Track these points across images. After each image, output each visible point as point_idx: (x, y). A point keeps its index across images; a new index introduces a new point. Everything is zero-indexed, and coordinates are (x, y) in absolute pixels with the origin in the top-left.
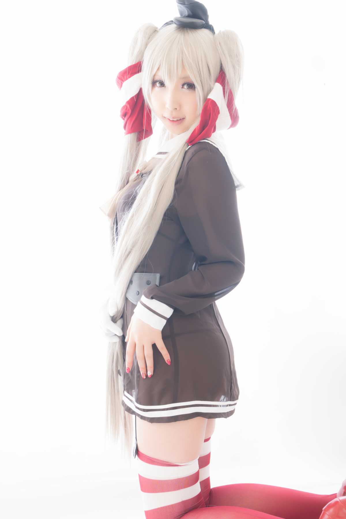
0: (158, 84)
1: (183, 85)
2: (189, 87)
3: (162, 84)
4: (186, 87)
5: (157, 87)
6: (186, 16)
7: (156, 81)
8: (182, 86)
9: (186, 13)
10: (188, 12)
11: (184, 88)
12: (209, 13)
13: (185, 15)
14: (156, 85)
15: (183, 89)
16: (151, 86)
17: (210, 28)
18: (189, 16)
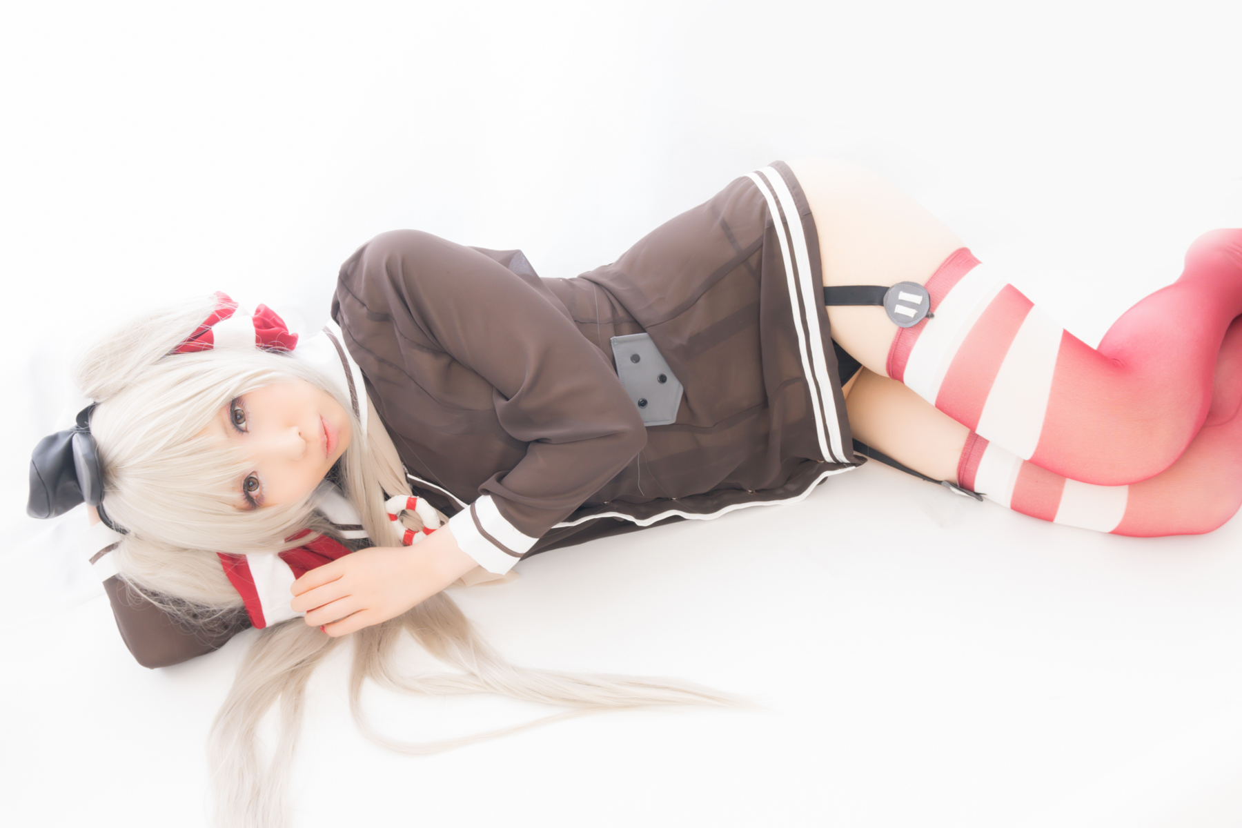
0: (254, 493)
1: (243, 431)
2: (242, 417)
3: (250, 483)
4: (243, 425)
5: (260, 493)
6: (75, 484)
7: (249, 498)
8: (245, 433)
11: (246, 428)
12: (52, 433)
13: (75, 486)
14: (256, 496)
15: (248, 429)
17: (84, 417)
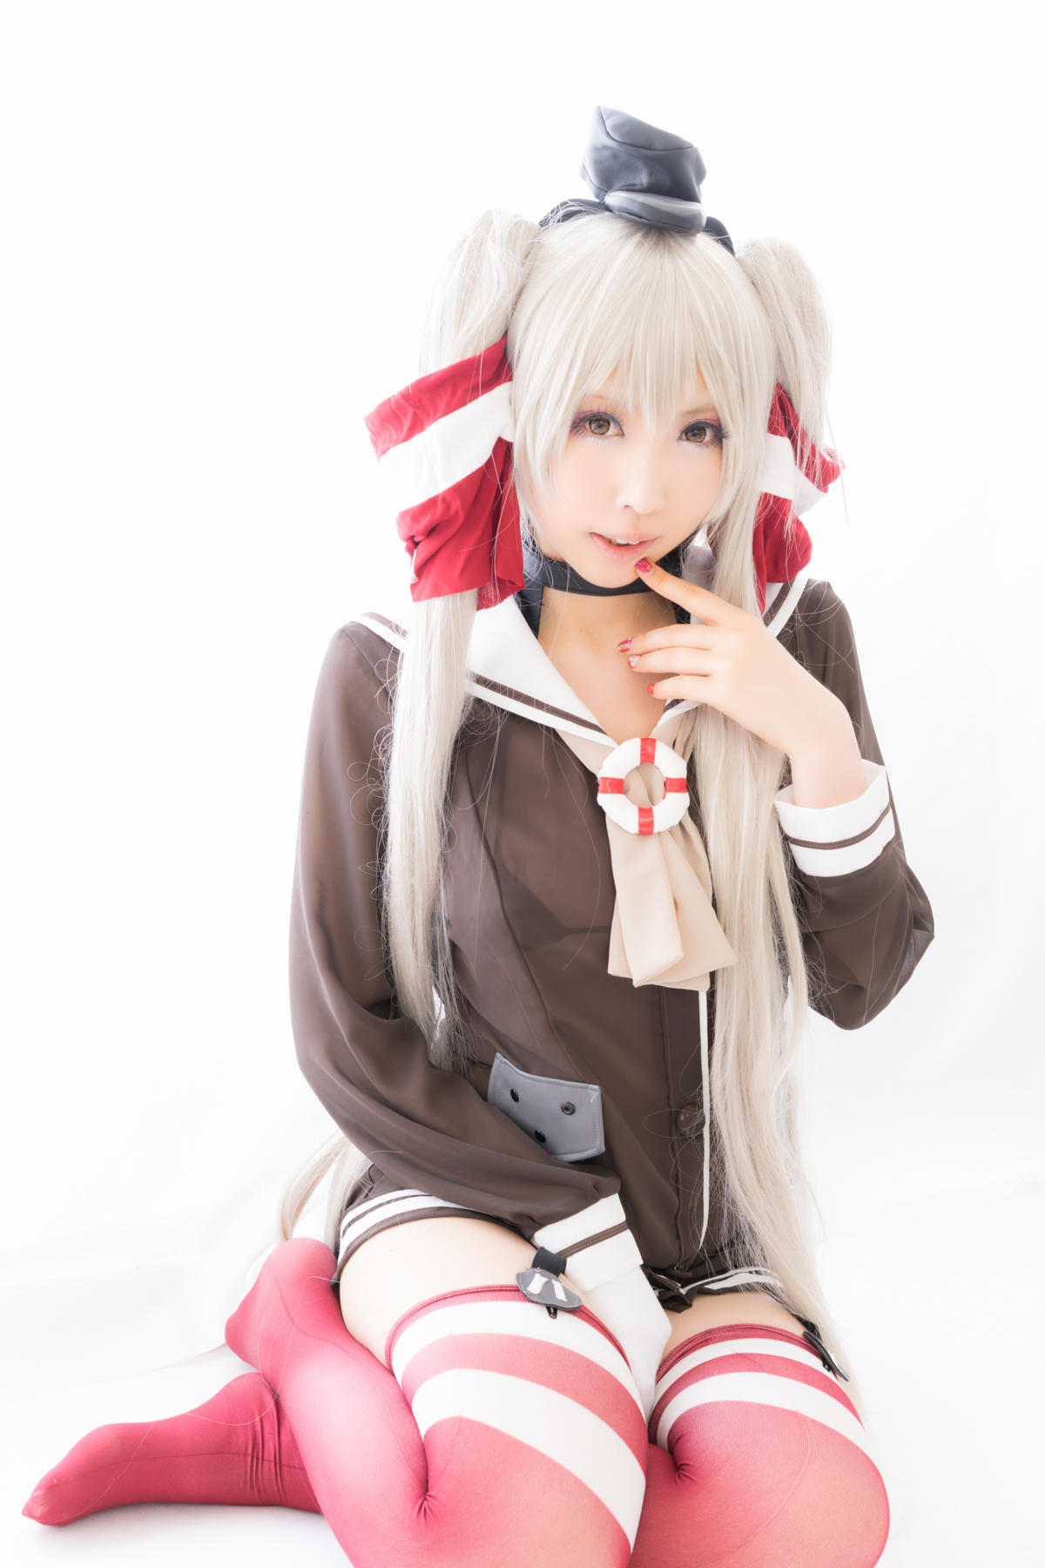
9: (643, 179)
10: (651, 174)
16: (567, 429)
18: (650, 190)
